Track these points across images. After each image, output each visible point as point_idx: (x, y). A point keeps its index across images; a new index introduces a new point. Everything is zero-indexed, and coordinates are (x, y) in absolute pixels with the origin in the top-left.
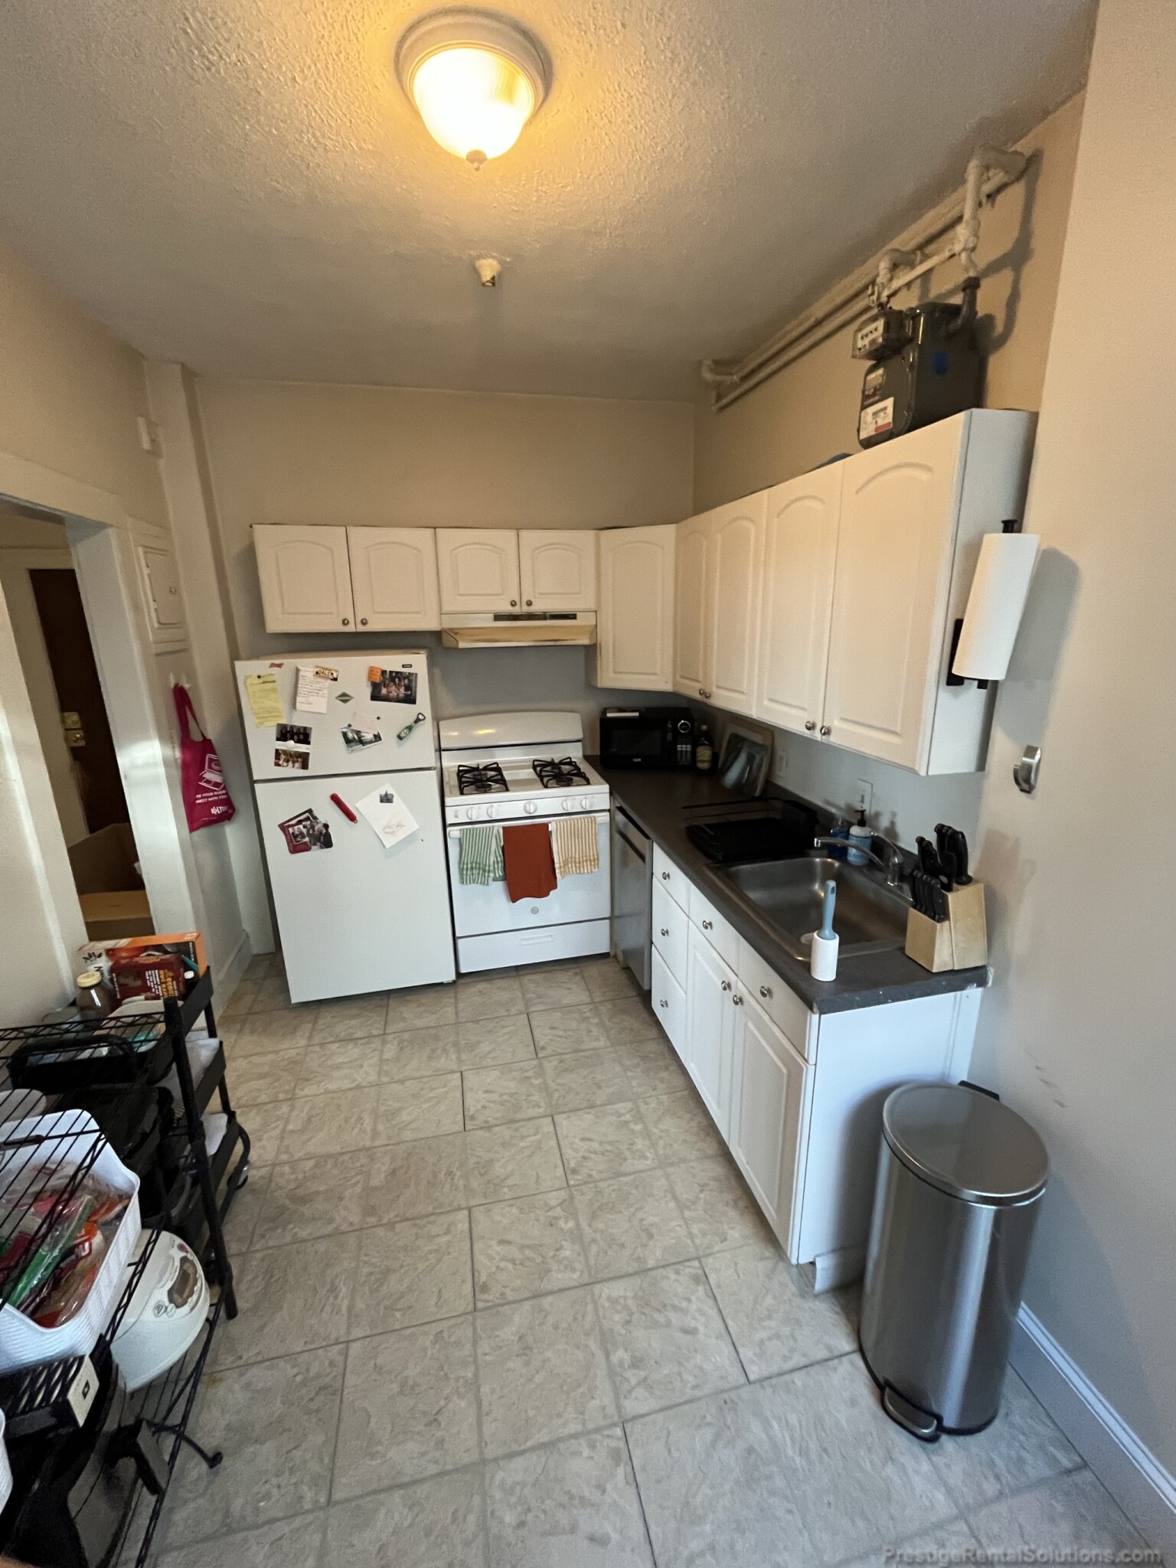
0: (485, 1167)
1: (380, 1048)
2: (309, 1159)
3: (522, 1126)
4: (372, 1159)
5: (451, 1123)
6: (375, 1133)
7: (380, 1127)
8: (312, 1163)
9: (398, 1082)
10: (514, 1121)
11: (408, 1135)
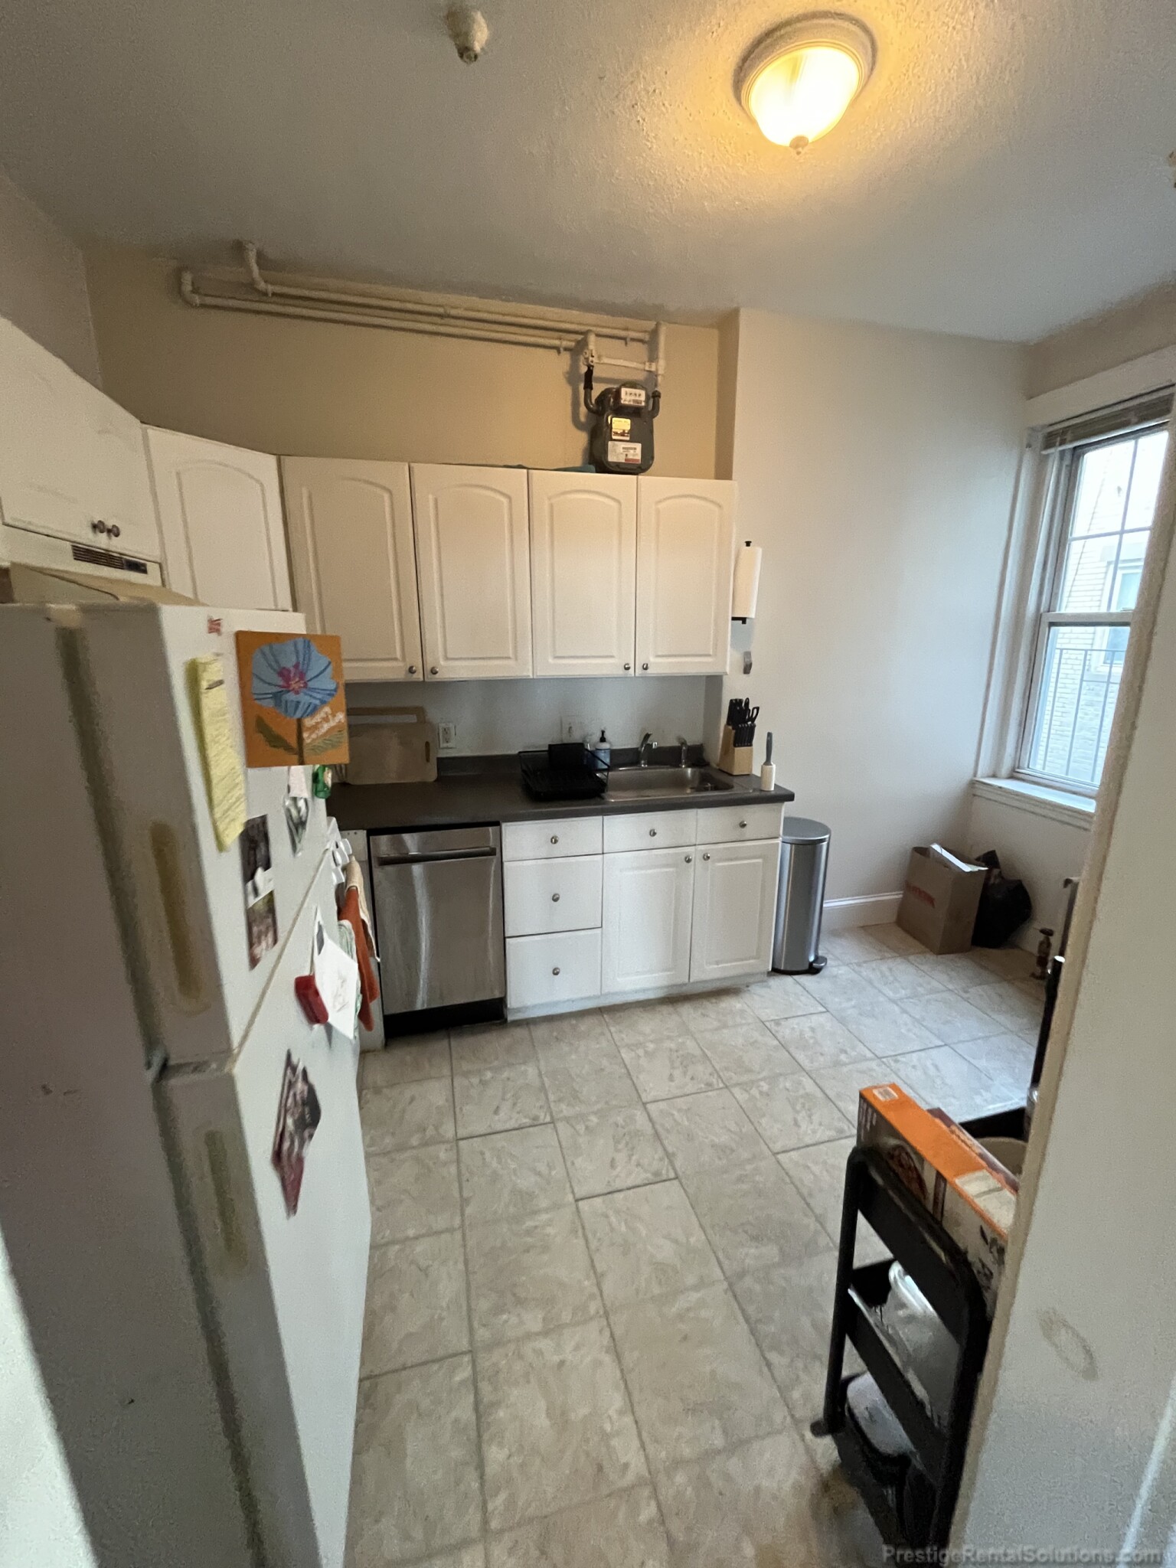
0: (722, 1150)
1: (512, 1347)
2: (769, 1365)
3: (662, 1125)
4: (742, 1274)
5: (670, 1195)
6: (702, 1283)
7: (691, 1280)
8: (773, 1357)
9: (599, 1285)
10: (657, 1135)
11: (697, 1238)
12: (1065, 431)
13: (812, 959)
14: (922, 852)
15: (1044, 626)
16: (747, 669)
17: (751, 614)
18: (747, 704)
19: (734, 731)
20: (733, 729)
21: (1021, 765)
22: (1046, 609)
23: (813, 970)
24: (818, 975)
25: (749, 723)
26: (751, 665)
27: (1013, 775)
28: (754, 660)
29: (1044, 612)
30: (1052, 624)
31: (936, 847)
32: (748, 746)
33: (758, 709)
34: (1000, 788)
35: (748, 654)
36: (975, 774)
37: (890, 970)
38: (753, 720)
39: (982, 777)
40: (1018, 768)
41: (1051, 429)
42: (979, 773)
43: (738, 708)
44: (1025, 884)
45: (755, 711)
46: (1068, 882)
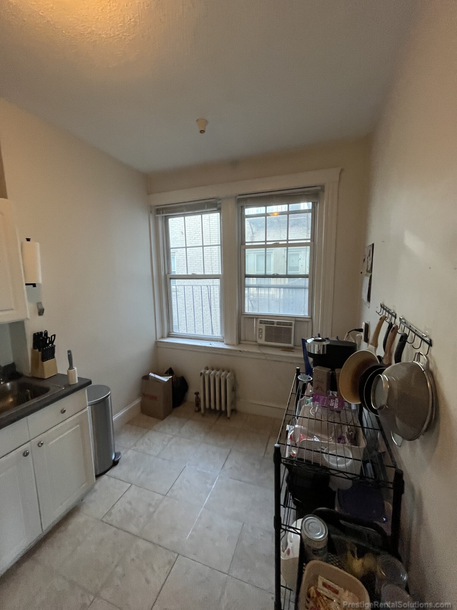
12: (163, 209)
13: (113, 457)
14: (146, 377)
15: (168, 279)
16: (41, 312)
17: (39, 280)
18: (46, 334)
19: (40, 353)
20: (39, 351)
21: (170, 331)
22: (168, 273)
23: (115, 463)
24: (119, 464)
25: (50, 345)
26: (43, 310)
27: (169, 336)
28: (44, 306)
29: (167, 274)
30: (171, 279)
31: (152, 374)
32: (52, 358)
33: (54, 335)
34: (167, 342)
35: (39, 304)
36: (156, 339)
37: (149, 439)
38: (52, 342)
39: (160, 339)
40: (170, 332)
41: (159, 207)
42: (158, 338)
43: (41, 338)
44: (184, 377)
45: (53, 337)
46: (201, 374)
